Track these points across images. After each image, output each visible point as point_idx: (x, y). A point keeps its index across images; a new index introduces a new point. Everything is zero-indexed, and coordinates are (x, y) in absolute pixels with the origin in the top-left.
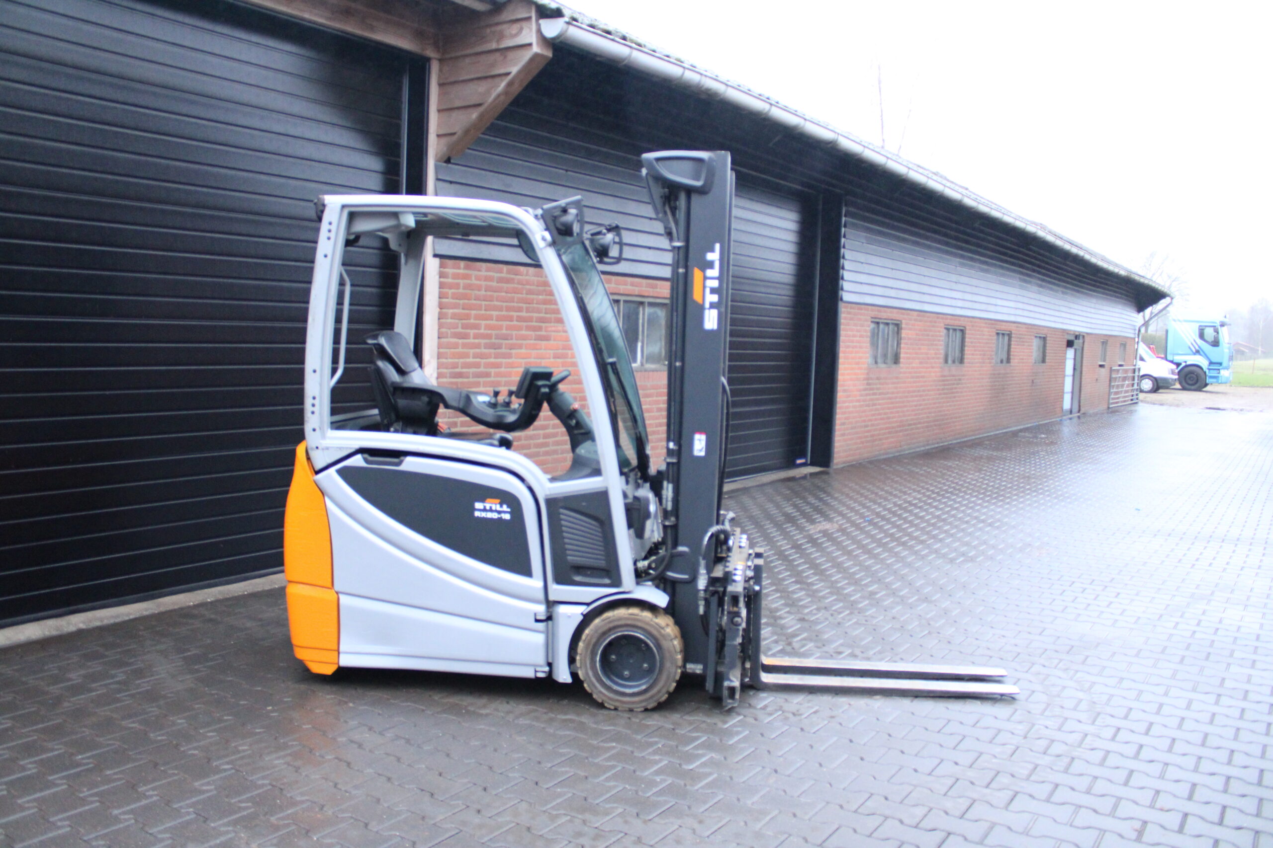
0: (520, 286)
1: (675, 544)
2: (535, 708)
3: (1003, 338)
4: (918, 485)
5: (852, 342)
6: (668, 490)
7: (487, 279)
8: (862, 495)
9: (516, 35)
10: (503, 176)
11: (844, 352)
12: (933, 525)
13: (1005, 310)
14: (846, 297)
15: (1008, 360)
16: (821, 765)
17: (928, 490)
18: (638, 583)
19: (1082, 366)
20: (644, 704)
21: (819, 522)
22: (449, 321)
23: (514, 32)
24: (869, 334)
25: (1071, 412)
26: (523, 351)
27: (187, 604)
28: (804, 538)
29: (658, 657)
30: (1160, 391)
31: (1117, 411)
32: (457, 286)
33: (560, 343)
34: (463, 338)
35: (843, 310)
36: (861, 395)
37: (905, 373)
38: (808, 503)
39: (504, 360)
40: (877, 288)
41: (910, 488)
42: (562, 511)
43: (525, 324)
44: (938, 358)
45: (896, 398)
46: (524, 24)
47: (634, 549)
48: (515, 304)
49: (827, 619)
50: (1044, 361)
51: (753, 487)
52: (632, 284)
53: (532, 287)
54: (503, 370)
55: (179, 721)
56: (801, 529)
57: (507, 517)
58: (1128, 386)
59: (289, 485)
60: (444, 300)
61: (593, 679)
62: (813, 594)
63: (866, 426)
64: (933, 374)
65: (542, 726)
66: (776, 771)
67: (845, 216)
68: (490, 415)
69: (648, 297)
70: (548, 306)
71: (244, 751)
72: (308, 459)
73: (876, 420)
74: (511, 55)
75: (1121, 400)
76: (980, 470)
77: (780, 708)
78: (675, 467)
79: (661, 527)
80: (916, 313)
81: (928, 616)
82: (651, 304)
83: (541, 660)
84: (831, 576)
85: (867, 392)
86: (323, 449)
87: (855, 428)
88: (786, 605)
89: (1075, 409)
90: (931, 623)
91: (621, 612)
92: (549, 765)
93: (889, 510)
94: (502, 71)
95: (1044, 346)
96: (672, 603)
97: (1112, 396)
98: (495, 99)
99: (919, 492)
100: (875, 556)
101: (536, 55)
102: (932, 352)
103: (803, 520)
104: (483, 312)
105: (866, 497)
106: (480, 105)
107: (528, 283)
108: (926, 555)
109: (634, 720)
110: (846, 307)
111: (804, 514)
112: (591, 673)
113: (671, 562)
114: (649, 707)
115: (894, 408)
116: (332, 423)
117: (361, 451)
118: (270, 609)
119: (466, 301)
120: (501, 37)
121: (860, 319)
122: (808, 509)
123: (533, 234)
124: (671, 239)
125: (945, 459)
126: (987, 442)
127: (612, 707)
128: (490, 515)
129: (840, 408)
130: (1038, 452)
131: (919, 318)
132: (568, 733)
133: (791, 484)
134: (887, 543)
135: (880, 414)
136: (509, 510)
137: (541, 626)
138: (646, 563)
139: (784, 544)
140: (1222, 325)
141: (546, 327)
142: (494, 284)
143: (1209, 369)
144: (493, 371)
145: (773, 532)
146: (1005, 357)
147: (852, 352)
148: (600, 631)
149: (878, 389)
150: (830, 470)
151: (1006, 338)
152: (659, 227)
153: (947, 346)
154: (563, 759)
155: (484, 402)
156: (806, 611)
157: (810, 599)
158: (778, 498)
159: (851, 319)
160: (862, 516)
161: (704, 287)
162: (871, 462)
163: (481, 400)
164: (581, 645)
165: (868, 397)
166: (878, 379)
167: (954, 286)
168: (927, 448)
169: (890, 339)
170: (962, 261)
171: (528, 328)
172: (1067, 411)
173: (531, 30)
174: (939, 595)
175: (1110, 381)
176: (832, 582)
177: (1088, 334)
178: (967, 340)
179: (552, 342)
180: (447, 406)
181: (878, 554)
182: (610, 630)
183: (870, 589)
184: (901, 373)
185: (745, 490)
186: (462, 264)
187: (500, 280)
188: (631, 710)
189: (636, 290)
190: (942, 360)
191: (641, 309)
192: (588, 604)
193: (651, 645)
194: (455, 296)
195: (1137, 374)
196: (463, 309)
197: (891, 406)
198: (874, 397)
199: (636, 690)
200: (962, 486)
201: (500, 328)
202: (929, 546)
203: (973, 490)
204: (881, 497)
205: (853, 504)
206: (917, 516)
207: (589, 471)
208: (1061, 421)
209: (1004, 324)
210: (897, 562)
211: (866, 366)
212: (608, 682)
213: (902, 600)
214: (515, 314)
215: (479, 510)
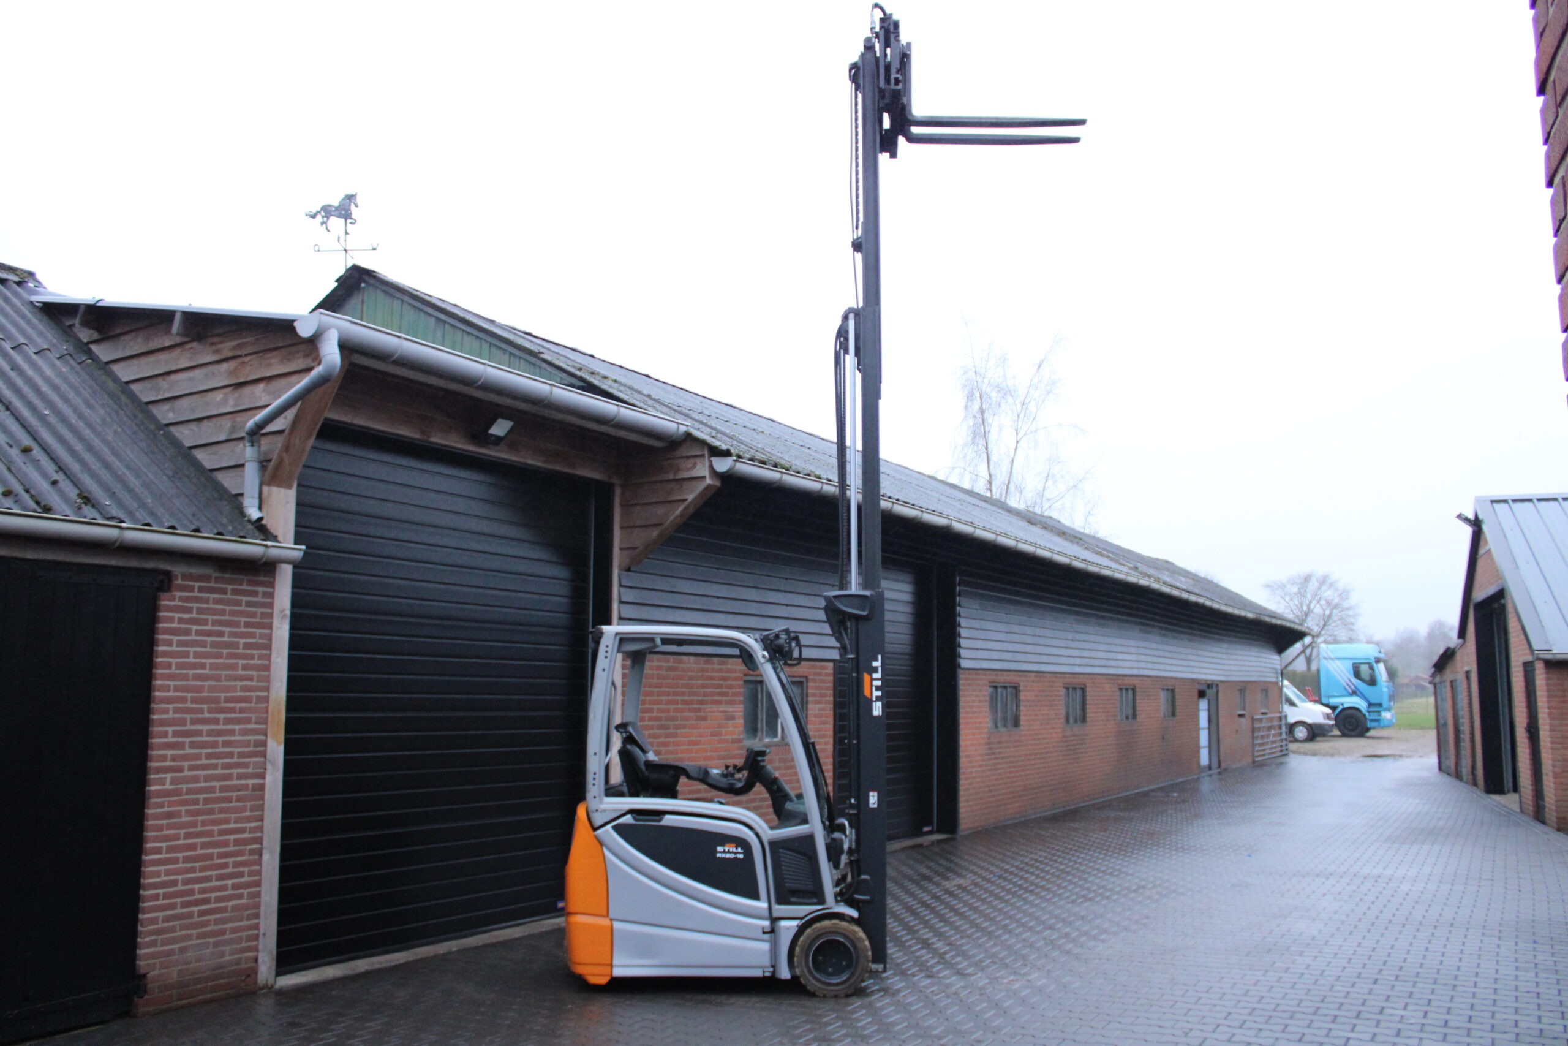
1: (859, 875)
3: (1127, 694)
4: (1044, 846)
5: (972, 707)
7: (658, 668)
8: (991, 856)
9: (689, 469)
10: (671, 579)
12: (1058, 876)
13: (1128, 664)
14: (964, 663)
15: (1134, 716)
17: (1053, 849)
18: (837, 903)
19: (1218, 716)
20: (844, 991)
21: (953, 879)
23: (689, 466)
24: (988, 698)
25: (1210, 768)
28: (941, 891)
29: (854, 955)
30: (1318, 739)
31: (1264, 765)
35: (961, 676)
36: (984, 760)
37: (1026, 735)
38: (940, 865)
40: (994, 652)
41: (1036, 849)
42: (781, 850)
43: (688, 706)
44: (1059, 719)
45: (1018, 761)
46: (698, 460)
47: (832, 877)
48: (680, 690)
49: (970, 943)
50: (1173, 714)
56: (938, 885)
57: (741, 856)
58: (1274, 735)
59: (571, 843)
61: (807, 974)
62: (957, 929)
63: (991, 791)
64: (1054, 735)
68: (724, 782)
72: (589, 818)
73: (999, 785)
74: (686, 485)
75: (1268, 751)
76: (1105, 830)
77: (944, 991)
78: (856, 817)
80: (1033, 674)
81: (1052, 938)
83: (766, 961)
85: (989, 757)
86: (601, 811)
87: (979, 793)
88: (935, 936)
89: (1215, 764)
90: (1055, 942)
91: (826, 923)
93: (1017, 867)
94: (679, 498)
95: (1173, 699)
96: (861, 915)
97: (1257, 748)
98: (674, 521)
99: (1045, 851)
100: (1006, 901)
101: (709, 487)
102: (1053, 712)
103: (938, 878)
104: (655, 698)
105: (994, 858)
106: (660, 525)
108: (1051, 899)
110: (964, 674)
111: (937, 873)
112: (805, 970)
113: (857, 887)
114: (848, 993)
115: (1017, 772)
117: (631, 812)
120: (678, 470)
121: (978, 685)
122: (941, 870)
123: (756, 653)
125: (1072, 821)
126: (1116, 804)
127: (822, 996)
128: (728, 856)
130: (1167, 811)
131: (1036, 679)
133: (921, 850)
134: (1016, 892)
135: (1003, 779)
136: (742, 851)
137: (767, 936)
138: (840, 888)
139: (926, 897)
140: (1378, 661)
143: (1369, 712)
145: (913, 888)
146: (1130, 712)
147: (971, 718)
148: (811, 938)
149: (999, 753)
150: (958, 836)
151: (1130, 693)
153: (1067, 706)
155: (718, 774)
156: (952, 939)
157: (954, 932)
158: (912, 862)
159: (969, 685)
160: (992, 873)
161: (872, 685)
162: (996, 828)
163: (715, 772)
164: (797, 949)
165: (991, 762)
166: (1000, 743)
167: (1072, 644)
168: (1053, 811)
169: (1009, 703)
171: (691, 710)
172: (1204, 767)
173: (704, 465)
174: (1061, 925)
175: (1253, 732)
177: (1222, 682)
178: (1088, 698)
179: (709, 722)
181: (1009, 900)
182: (818, 937)
184: (1021, 736)
187: (669, 669)
188: (837, 996)
190: (1063, 721)
192: (801, 919)
193: (849, 946)
195: (1283, 722)
197: (1014, 770)
198: (997, 761)
199: (839, 981)
200: (1086, 844)
201: (668, 711)
202: (1053, 892)
203: (1097, 847)
204: (1009, 857)
205: (982, 864)
206: (1042, 870)
207: (798, 821)
208: (1199, 778)
209: (1126, 678)
210: (1025, 904)
211: (986, 730)
212: (818, 976)
213: (1031, 929)
214: (679, 698)
215: (720, 852)
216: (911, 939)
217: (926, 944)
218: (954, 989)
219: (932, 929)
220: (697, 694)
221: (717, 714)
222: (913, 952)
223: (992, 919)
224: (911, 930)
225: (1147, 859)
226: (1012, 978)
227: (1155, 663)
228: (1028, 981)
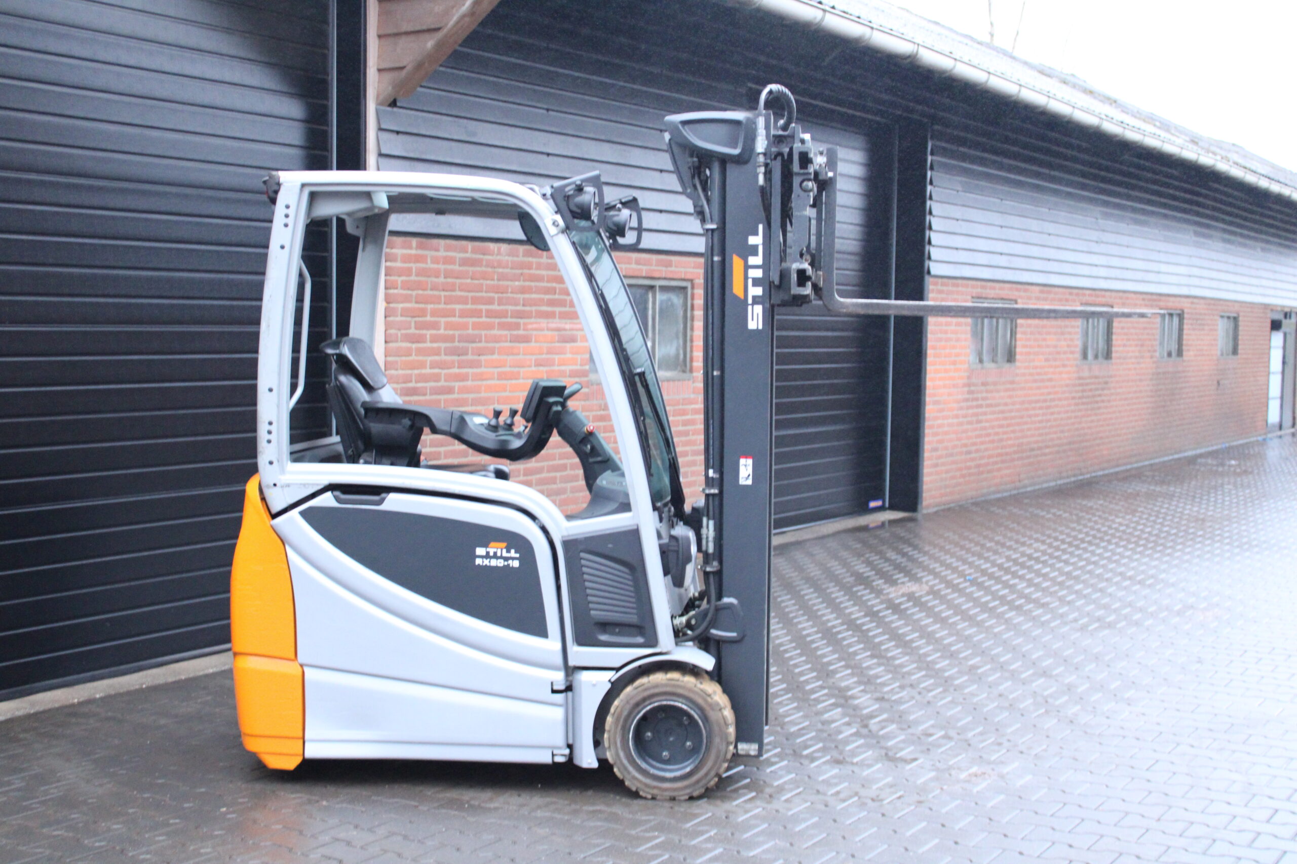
0: (490, 270)
1: (720, 597)
2: (554, 800)
3: (1171, 321)
4: (1043, 534)
5: (946, 332)
6: (709, 529)
7: (449, 261)
8: (962, 548)
10: (465, 121)
11: (934, 348)
12: (1061, 584)
13: (1174, 279)
14: (935, 268)
15: (1180, 353)
16: (906, 849)
17: (1056, 539)
18: (677, 644)
19: (1294, 358)
20: (688, 791)
21: (903, 583)
22: (399, 319)
24: (969, 320)
25: (1281, 427)
26: (495, 357)
27: (71, 702)
28: (881, 603)
29: (704, 732)
32: (408, 272)
33: (545, 345)
34: (418, 342)
35: (931, 287)
36: (961, 408)
37: (1024, 375)
38: (887, 560)
39: (470, 371)
40: (980, 254)
41: (1030, 537)
42: (583, 555)
43: (497, 320)
44: (1073, 354)
45: (1011, 411)
47: (671, 601)
48: (484, 294)
49: (913, 698)
50: (1235, 351)
51: (808, 540)
52: (638, 262)
53: (506, 271)
54: (469, 383)
55: (115, 827)
56: (879, 592)
57: (516, 564)
59: (236, 537)
60: (391, 291)
61: (625, 762)
62: (895, 671)
63: (969, 452)
64: (1064, 376)
65: (566, 817)
66: (853, 856)
67: (932, 154)
68: (490, 440)
69: (659, 279)
70: (527, 296)
71: (207, 854)
72: (263, 499)
73: (982, 443)
76: (1134, 512)
77: (856, 794)
78: (717, 499)
79: (702, 574)
80: (1037, 288)
81: (1046, 693)
82: (664, 289)
83: (559, 740)
84: (919, 648)
85: (969, 404)
86: (282, 487)
87: (952, 455)
88: (859, 683)
89: (1287, 422)
90: (1050, 700)
91: (658, 677)
92: (582, 856)
93: (1000, 567)
95: (1236, 328)
96: (719, 665)
98: (457, 23)
99: (1043, 542)
100: (979, 624)
102: (1063, 343)
103: (881, 581)
104: (442, 306)
105: (968, 551)
106: (437, 30)
107: (500, 265)
108: (1048, 622)
109: (676, 808)
110: (936, 284)
111: (881, 574)
112: (622, 754)
113: (717, 616)
114: (695, 794)
115: (1008, 425)
116: (291, 453)
117: (331, 487)
118: (184, 704)
119: (420, 292)
122: (887, 567)
123: (542, 219)
124: (703, 221)
125: (1085, 496)
126: (1148, 473)
127: (649, 796)
128: (494, 563)
129: (932, 427)
130: (1222, 485)
131: (1042, 295)
132: (599, 824)
133: (863, 535)
134: (995, 608)
135: (988, 435)
136: (517, 555)
137: (559, 698)
138: (684, 619)
139: (855, 612)
141: (525, 324)
142: (456, 267)
144: (457, 385)
145: (839, 595)
146: (1174, 347)
147: (944, 348)
148: (633, 702)
149: (984, 399)
150: (918, 515)
151: (1176, 320)
152: (687, 205)
153: (1085, 334)
154: (598, 849)
155: (482, 424)
156: (886, 689)
157: (890, 676)
158: (845, 554)
160: (962, 575)
161: (746, 278)
162: (976, 504)
163: (478, 421)
164: (609, 719)
165: (970, 411)
166: (984, 384)
167: (1095, 247)
168: (1059, 482)
169: (1001, 327)
170: (1105, 210)
171: (502, 326)
172: (1273, 425)
174: (1061, 669)
176: (920, 656)
178: (1115, 325)
179: (533, 344)
180: (434, 430)
181: (983, 621)
182: (644, 700)
183: (971, 663)
184: (1017, 375)
185: (798, 544)
186: (414, 241)
187: (465, 262)
188: (673, 799)
189: (644, 270)
190: (1078, 355)
191: (650, 295)
192: (617, 669)
193: (696, 717)
194: (406, 286)
196: (417, 302)
197: (1004, 422)
198: (980, 410)
199: (678, 774)
200: (1106, 533)
201: (465, 327)
202: (1052, 611)
203: (1121, 538)
204: (989, 550)
205: (950, 560)
206: (1038, 573)
207: (614, 506)
208: (1264, 440)
209: (1172, 299)
210: (1008, 630)
211: (966, 366)
212: (644, 765)
213: (1013, 675)
214: (484, 307)
215: (482, 557)
216: (822, 687)
217: (843, 698)
218: (873, 791)
219: (858, 670)
220: (510, 302)
221: (546, 332)
222: (819, 713)
223: (953, 655)
224: (824, 672)
225: (1196, 561)
226: (974, 769)
227: (1212, 279)
228: (1002, 777)
